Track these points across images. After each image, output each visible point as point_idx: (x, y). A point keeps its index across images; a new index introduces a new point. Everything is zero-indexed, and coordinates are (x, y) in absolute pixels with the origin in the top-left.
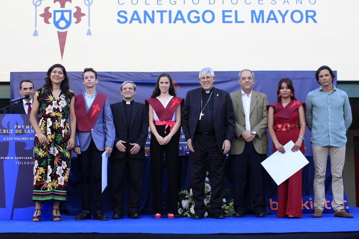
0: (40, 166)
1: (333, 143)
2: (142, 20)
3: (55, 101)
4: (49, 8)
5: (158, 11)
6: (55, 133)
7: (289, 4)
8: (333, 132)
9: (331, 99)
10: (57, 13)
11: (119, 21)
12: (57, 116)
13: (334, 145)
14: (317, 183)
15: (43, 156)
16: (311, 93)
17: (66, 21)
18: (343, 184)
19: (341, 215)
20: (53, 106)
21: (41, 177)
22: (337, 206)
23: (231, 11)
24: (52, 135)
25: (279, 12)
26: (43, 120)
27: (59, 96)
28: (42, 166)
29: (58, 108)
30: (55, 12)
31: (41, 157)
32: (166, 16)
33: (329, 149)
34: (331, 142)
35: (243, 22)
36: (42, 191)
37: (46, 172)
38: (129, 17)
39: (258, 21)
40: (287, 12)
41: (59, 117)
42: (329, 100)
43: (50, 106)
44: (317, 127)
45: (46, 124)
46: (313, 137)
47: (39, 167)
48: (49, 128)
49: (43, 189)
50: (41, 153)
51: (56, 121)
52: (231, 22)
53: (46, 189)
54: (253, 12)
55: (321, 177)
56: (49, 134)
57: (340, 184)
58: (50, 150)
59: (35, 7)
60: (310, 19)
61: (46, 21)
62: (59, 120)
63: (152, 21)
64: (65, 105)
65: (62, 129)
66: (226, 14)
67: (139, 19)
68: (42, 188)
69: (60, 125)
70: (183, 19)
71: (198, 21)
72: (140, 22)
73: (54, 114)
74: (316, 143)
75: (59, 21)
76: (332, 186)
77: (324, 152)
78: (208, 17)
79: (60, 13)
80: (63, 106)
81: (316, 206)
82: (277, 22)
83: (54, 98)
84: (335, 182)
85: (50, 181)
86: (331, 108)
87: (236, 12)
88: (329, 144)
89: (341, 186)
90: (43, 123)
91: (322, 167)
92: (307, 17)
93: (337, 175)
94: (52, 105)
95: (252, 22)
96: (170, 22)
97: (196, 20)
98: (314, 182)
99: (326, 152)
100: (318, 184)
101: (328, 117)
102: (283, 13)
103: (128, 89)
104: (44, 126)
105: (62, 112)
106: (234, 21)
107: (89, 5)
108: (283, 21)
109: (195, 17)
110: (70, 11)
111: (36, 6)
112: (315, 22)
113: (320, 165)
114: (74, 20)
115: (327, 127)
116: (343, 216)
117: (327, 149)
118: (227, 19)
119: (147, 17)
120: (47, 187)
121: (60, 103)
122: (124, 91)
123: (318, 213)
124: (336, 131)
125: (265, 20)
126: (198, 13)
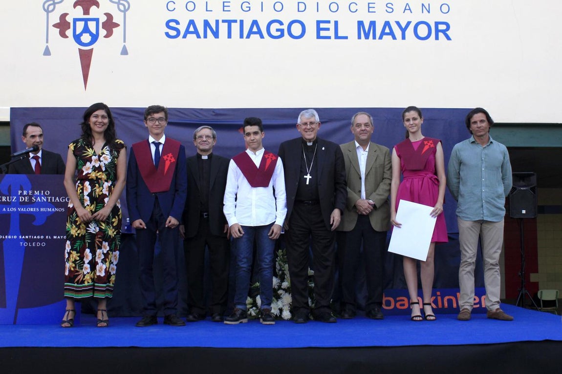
0: (72, 249)
1: (487, 216)
2: (201, 33)
3: (95, 156)
4: (66, 14)
5: (224, 21)
6: (95, 202)
7: (411, 12)
8: (487, 200)
9: (486, 155)
10: (78, 23)
11: (167, 34)
12: (99, 177)
13: (489, 220)
14: (464, 272)
15: (77, 235)
16: (458, 146)
17: (91, 34)
18: (499, 273)
19: (496, 317)
20: (93, 163)
21: (74, 265)
22: (491, 304)
23: (329, 22)
24: (91, 206)
25: (398, 23)
26: (79, 185)
27: (102, 149)
28: (76, 250)
29: (100, 165)
30: (75, 20)
31: (74, 236)
32: (235, 27)
33: (481, 224)
34: (485, 215)
35: (346, 38)
36: (76, 285)
37: (82, 258)
38: (182, 28)
39: (367, 37)
40: (409, 23)
41: (101, 179)
42: (483, 156)
43: (88, 163)
44: (465, 194)
45: (82, 189)
46: (460, 209)
47: (71, 251)
48: (87, 195)
49: (78, 283)
50: (74, 231)
51: (97, 185)
52: (329, 38)
53: (83, 282)
54: (360, 24)
55: (470, 264)
56: (88, 205)
57: (496, 273)
58: (90, 228)
59: (46, 13)
60: (441, 35)
61: (63, 35)
62: (102, 184)
63: (216, 34)
64: (110, 160)
65: (105, 196)
66: (322, 26)
67: (196, 32)
68: (76, 280)
69: (101, 191)
70: (259, 32)
71: (282, 35)
72: (199, 37)
73: (93, 175)
74: (463, 217)
75: (81, 34)
76: (485, 277)
77: (475, 229)
78: (296, 29)
79: (83, 23)
80: (107, 163)
81: (462, 305)
82: (394, 38)
83: (94, 152)
84: (489, 271)
85: (89, 270)
86: (486, 168)
87: (336, 23)
88: (483, 218)
89: (497, 276)
90: (79, 189)
91: (471, 250)
92: (437, 31)
93: (491, 261)
94: (91, 161)
95: (359, 38)
96: (241, 36)
97: (279, 33)
98: (460, 271)
99: (476, 229)
100: (465, 274)
101: (481, 179)
102: (403, 26)
103: (204, 137)
104: (81, 193)
105: (105, 171)
106: (333, 36)
107: (125, 11)
108: (404, 38)
109: (278, 30)
110: (97, 20)
111: (48, 11)
112: (448, 38)
113: (468, 247)
114: (103, 32)
115: (479, 194)
116: (500, 318)
117: (478, 225)
118: (323, 33)
119: (208, 30)
120: (84, 279)
121: (101, 159)
122: (199, 140)
123: (466, 314)
124: (491, 200)
125: (378, 34)
126: (281, 23)
